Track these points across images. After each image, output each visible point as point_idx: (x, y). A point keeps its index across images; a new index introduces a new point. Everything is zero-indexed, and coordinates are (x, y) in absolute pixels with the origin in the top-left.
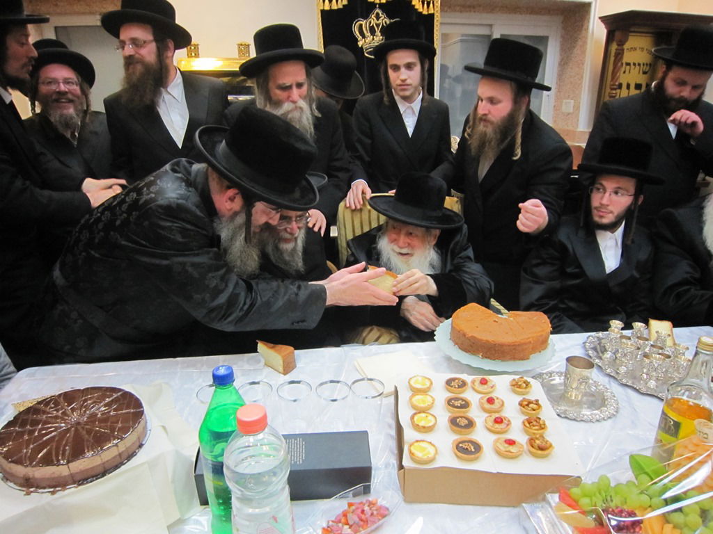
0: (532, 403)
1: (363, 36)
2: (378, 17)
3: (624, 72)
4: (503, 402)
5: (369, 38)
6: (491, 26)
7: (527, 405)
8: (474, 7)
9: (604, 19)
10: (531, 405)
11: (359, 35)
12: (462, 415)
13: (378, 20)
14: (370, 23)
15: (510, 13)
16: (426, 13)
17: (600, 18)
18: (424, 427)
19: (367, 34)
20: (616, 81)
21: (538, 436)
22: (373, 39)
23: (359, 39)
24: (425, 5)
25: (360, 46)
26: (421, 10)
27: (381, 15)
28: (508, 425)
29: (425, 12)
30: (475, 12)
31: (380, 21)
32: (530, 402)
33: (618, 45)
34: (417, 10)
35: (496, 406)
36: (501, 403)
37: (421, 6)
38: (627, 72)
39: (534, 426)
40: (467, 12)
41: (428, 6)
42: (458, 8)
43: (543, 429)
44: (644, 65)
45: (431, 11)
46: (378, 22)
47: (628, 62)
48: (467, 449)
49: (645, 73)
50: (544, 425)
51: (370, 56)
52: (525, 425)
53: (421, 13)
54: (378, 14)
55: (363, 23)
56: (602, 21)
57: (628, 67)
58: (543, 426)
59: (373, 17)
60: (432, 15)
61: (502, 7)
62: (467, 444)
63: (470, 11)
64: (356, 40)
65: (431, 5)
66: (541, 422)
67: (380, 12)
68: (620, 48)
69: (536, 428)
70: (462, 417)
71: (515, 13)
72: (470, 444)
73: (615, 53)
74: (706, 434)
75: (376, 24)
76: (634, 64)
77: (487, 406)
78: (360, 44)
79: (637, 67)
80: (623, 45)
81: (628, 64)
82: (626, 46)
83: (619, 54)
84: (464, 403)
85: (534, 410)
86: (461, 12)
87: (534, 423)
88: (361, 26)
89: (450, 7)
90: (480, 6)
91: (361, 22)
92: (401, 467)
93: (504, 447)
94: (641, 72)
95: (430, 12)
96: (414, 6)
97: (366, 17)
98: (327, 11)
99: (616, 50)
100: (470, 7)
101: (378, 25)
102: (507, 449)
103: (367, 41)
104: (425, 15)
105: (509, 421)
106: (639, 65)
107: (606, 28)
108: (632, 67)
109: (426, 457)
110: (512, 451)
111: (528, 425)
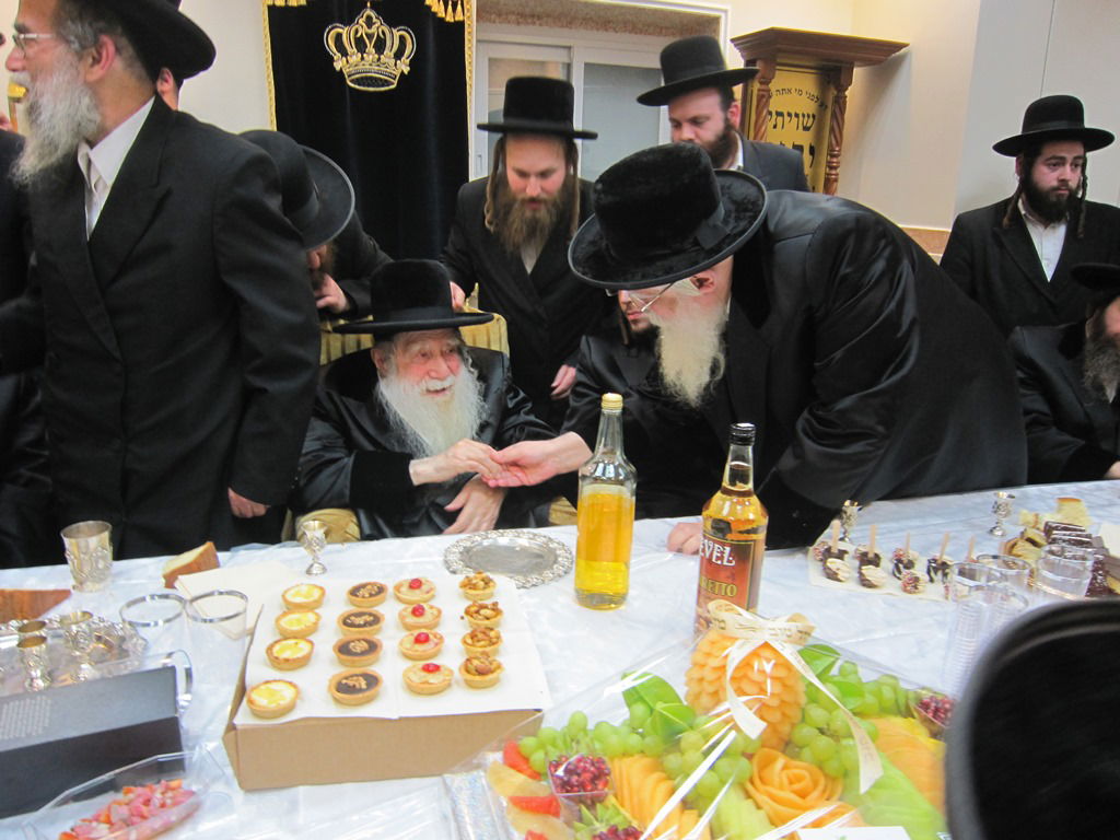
0: (486, 607)
1: (344, 53)
2: (369, 22)
3: (775, 127)
4: (440, 612)
5: (355, 58)
6: (569, 48)
7: (477, 612)
8: (539, 18)
9: (738, 42)
10: (483, 612)
11: (335, 50)
12: (361, 637)
13: (369, 26)
14: (357, 32)
15: (598, 29)
16: (452, 20)
17: (732, 40)
18: (287, 660)
19: (351, 50)
20: (761, 138)
21: (478, 655)
22: (362, 58)
23: (335, 58)
24: (450, 7)
25: (338, 69)
26: (441, 14)
27: (374, 20)
28: (437, 644)
29: (449, 19)
30: (541, 25)
31: (373, 30)
32: (484, 607)
33: (761, 83)
34: (435, 14)
35: (427, 618)
36: (436, 612)
37: (443, 8)
38: (779, 126)
39: (479, 641)
40: (528, 23)
41: (454, 10)
42: (514, 18)
43: (494, 644)
44: (804, 116)
45: (459, 17)
46: (370, 31)
47: (779, 110)
48: (354, 686)
49: (806, 129)
50: (498, 637)
51: (357, 87)
52: (465, 642)
53: (442, 20)
54: (369, 18)
55: (344, 31)
56: (736, 46)
57: (780, 119)
58: (494, 640)
59: (361, 21)
60: (462, 24)
61: (584, 19)
62: (355, 678)
63: (534, 23)
64: (332, 59)
65: (459, 7)
66: (492, 634)
67: (373, 14)
68: (763, 87)
69: (482, 643)
70: (359, 640)
71: (606, 30)
72: (361, 678)
73: (758, 95)
74: (723, 621)
75: (366, 34)
76: (789, 115)
77: (411, 620)
78: (338, 66)
79: (795, 120)
80: (767, 83)
81: (779, 114)
82: (773, 86)
83: (763, 96)
84: (372, 618)
85: (488, 619)
86: (518, 23)
87: (480, 636)
88: (339, 36)
89: (500, 15)
90: (548, 16)
91: (340, 30)
92: (231, 727)
93: (419, 677)
94: (801, 127)
95: (457, 19)
96: (429, 7)
97: (348, 20)
98: (280, 8)
99: (759, 90)
100: (533, 16)
101: (370, 36)
102: (424, 680)
103: (351, 61)
104: (449, 23)
105: (441, 638)
106: (797, 115)
107: (743, 56)
108: (787, 119)
109: (274, 705)
110: (431, 681)
111: (469, 641)
